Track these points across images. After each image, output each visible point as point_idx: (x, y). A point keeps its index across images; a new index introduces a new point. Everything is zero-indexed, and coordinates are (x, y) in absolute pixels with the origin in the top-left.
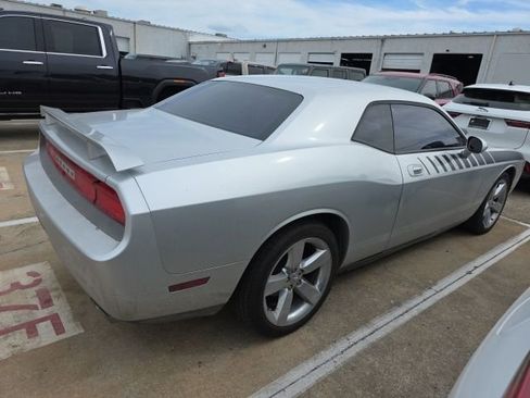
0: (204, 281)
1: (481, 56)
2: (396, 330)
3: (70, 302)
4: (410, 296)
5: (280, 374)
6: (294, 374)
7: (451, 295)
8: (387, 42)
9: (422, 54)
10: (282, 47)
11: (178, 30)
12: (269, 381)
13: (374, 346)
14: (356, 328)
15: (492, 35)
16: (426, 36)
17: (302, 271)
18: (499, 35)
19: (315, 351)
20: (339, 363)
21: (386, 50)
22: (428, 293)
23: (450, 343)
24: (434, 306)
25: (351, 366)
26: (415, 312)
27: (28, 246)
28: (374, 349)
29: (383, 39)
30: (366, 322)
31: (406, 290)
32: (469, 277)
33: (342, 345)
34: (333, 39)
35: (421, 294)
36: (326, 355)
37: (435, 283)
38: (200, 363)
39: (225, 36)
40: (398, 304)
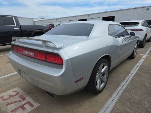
0: (82, 79)
1: (114, 16)
2: (128, 85)
3: (31, 97)
4: (126, 77)
5: (105, 103)
6: (108, 103)
7: (135, 74)
8: (90, 16)
9: (99, 18)
10: (62, 20)
11: (30, 18)
12: (103, 106)
13: (125, 90)
14: (117, 87)
15: (116, 11)
16: (100, 13)
17: (102, 73)
18: (118, 11)
19: (111, 95)
20: (118, 97)
21: (90, 18)
22: (130, 75)
23: (142, 86)
24: (133, 77)
25: (122, 97)
26: (129, 80)
27: (9, 84)
28: (125, 91)
29: (89, 15)
30: (119, 85)
31: (124, 75)
32: (137, 69)
33: (116, 92)
34: (75, 16)
35: (128, 76)
36: (114, 96)
37: (130, 72)
38: (80, 106)
39: (44, 19)
40: (124, 79)
